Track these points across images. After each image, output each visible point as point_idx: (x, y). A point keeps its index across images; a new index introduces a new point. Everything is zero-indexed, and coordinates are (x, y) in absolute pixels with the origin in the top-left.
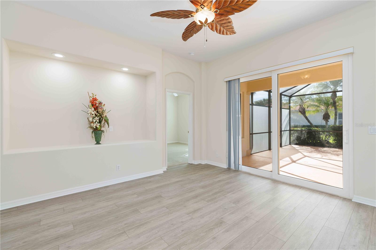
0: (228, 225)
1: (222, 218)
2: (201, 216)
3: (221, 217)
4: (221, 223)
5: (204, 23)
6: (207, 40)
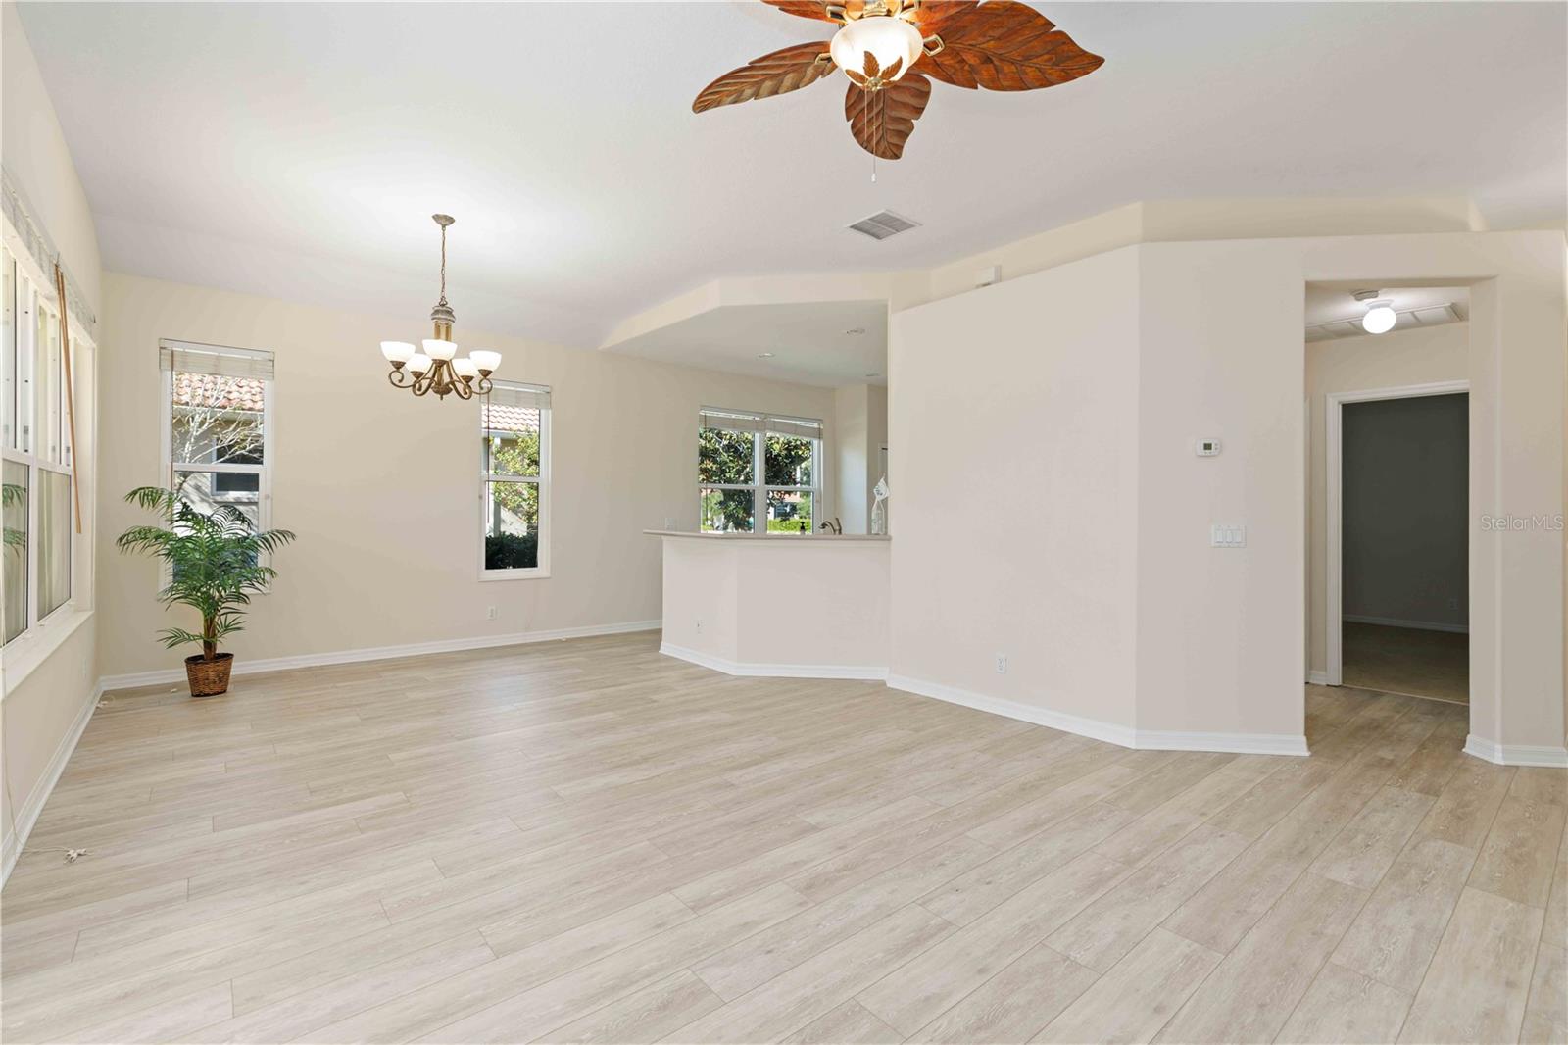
0: (788, 880)
1: (800, 904)
2: (889, 915)
3: (803, 909)
4: (810, 887)
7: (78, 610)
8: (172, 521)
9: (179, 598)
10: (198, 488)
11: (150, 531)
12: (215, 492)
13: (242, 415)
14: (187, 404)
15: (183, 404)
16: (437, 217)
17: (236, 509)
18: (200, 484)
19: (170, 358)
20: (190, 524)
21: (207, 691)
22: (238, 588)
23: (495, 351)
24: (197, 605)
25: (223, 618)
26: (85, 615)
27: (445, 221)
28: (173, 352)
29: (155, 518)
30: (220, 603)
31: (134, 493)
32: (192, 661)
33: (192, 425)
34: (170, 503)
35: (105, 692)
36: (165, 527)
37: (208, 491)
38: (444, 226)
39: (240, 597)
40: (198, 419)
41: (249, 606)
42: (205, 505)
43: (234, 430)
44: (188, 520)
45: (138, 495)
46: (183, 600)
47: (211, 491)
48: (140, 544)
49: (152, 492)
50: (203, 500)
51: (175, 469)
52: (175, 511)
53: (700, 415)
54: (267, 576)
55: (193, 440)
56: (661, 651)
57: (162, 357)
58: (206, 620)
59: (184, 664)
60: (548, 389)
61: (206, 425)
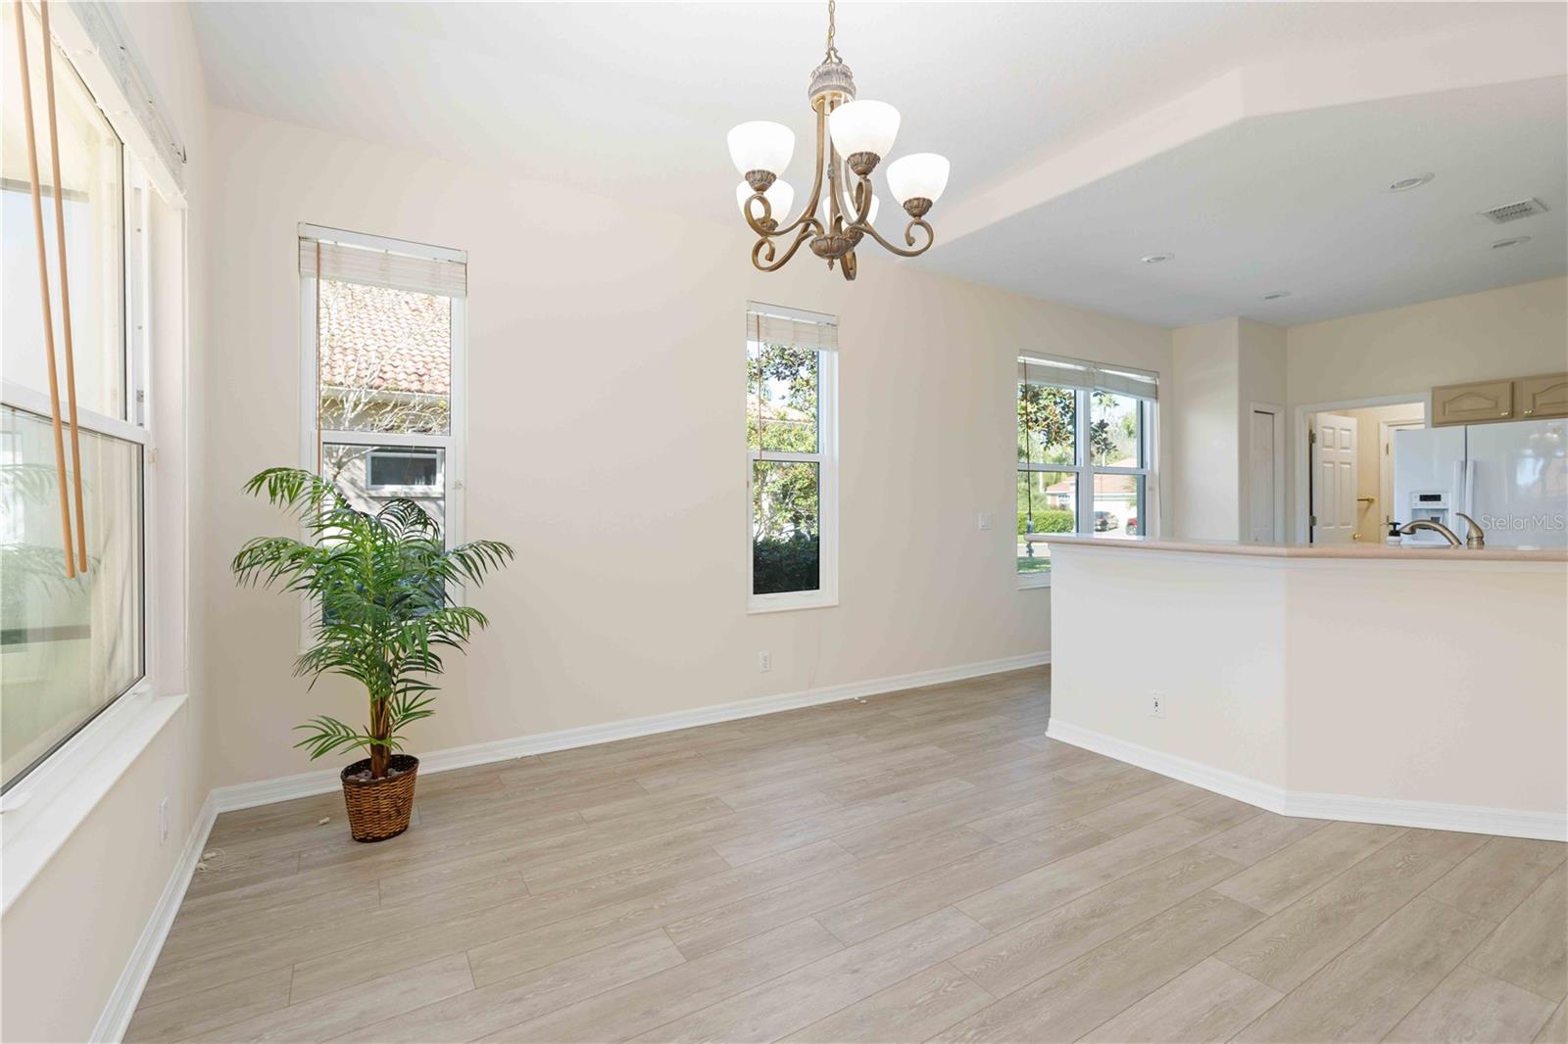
7: (163, 693)
8: (321, 527)
9: (332, 664)
10: (353, 482)
11: (285, 545)
12: (370, 486)
13: (399, 396)
14: (341, 384)
15: (336, 385)
17: (416, 506)
18: (355, 478)
19: (315, 255)
20: (346, 532)
21: (377, 832)
22: (423, 644)
24: (360, 676)
25: (400, 696)
26: (174, 704)
28: (318, 244)
29: (289, 523)
30: (396, 671)
31: (260, 479)
32: (353, 773)
33: (346, 406)
34: (316, 497)
35: (220, 814)
36: (308, 540)
37: (363, 485)
39: (429, 662)
40: (352, 397)
41: (441, 675)
42: (361, 501)
43: (392, 411)
44: (343, 525)
45: (266, 482)
46: (336, 668)
47: (367, 486)
48: (265, 571)
49: (288, 475)
50: (359, 496)
51: (323, 440)
52: (326, 509)
53: (1019, 363)
54: (473, 623)
55: (347, 424)
56: (1048, 734)
57: (302, 252)
58: (374, 704)
59: (340, 780)
60: (833, 321)
61: (361, 406)
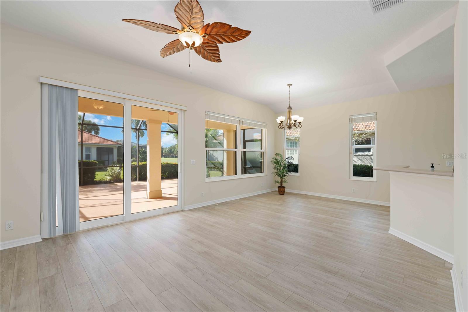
5: (191, 46)
6: (190, 65)
16: (288, 85)
21: (281, 193)
23: (297, 115)
24: (279, 176)
25: (284, 180)
27: (290, 85)
32: (278, 187)
38: (290, 87)
46: (277, 175)
58: (281, 180)
59: (277, 188)
